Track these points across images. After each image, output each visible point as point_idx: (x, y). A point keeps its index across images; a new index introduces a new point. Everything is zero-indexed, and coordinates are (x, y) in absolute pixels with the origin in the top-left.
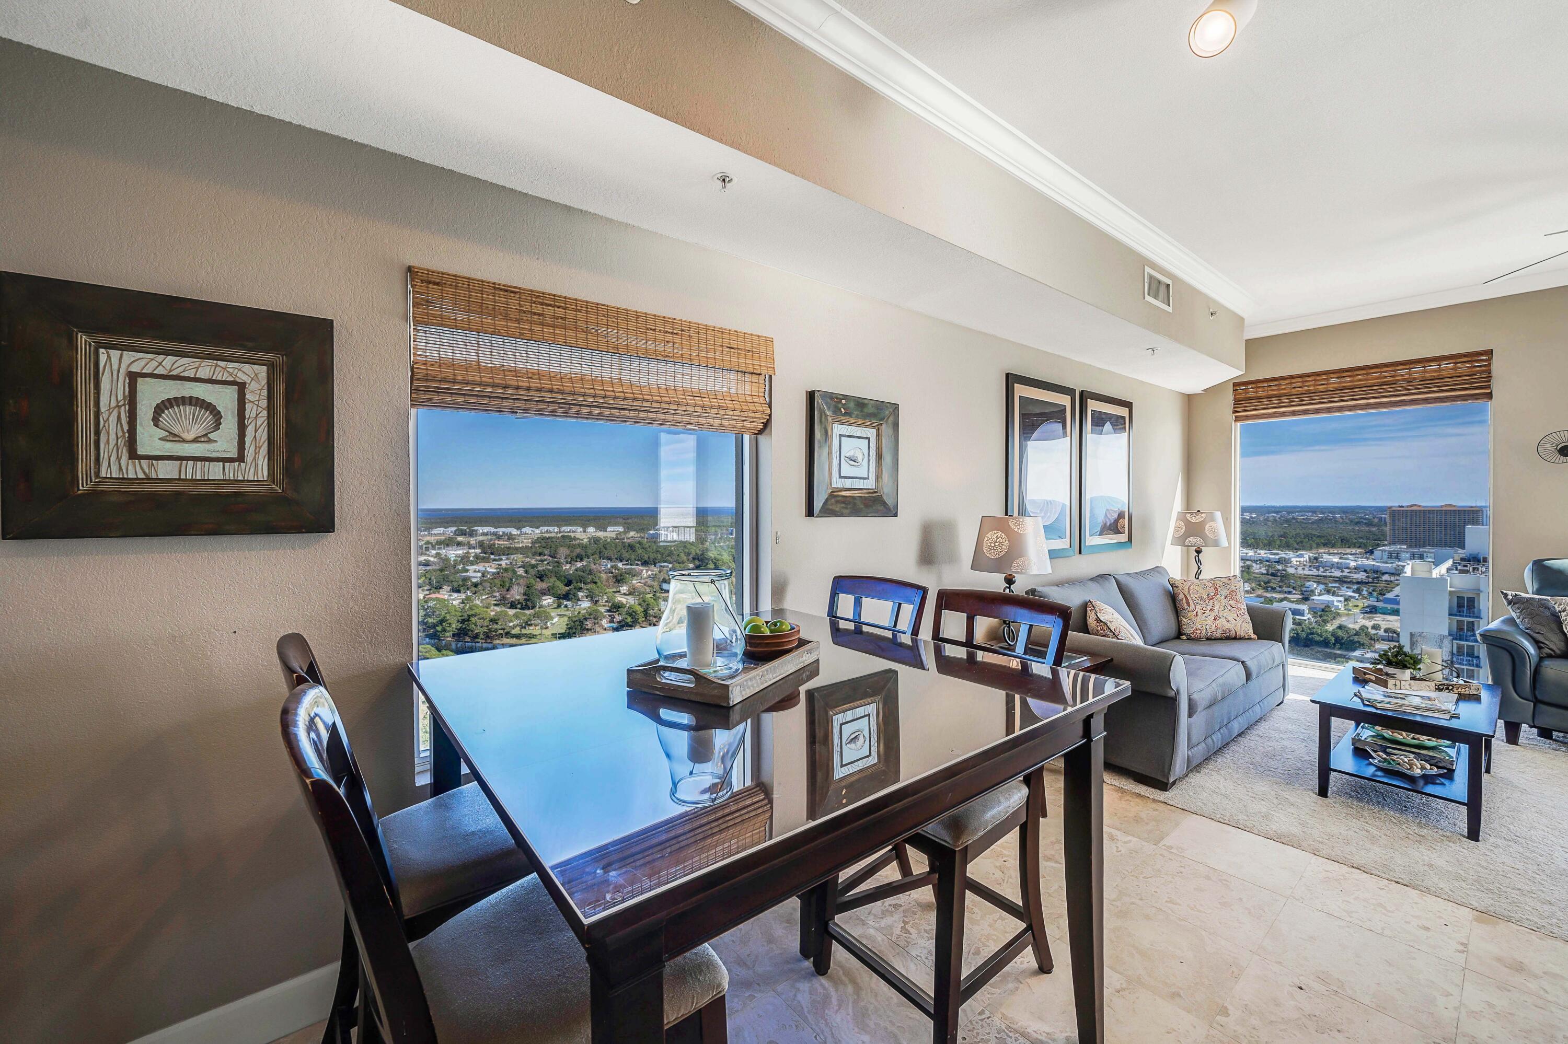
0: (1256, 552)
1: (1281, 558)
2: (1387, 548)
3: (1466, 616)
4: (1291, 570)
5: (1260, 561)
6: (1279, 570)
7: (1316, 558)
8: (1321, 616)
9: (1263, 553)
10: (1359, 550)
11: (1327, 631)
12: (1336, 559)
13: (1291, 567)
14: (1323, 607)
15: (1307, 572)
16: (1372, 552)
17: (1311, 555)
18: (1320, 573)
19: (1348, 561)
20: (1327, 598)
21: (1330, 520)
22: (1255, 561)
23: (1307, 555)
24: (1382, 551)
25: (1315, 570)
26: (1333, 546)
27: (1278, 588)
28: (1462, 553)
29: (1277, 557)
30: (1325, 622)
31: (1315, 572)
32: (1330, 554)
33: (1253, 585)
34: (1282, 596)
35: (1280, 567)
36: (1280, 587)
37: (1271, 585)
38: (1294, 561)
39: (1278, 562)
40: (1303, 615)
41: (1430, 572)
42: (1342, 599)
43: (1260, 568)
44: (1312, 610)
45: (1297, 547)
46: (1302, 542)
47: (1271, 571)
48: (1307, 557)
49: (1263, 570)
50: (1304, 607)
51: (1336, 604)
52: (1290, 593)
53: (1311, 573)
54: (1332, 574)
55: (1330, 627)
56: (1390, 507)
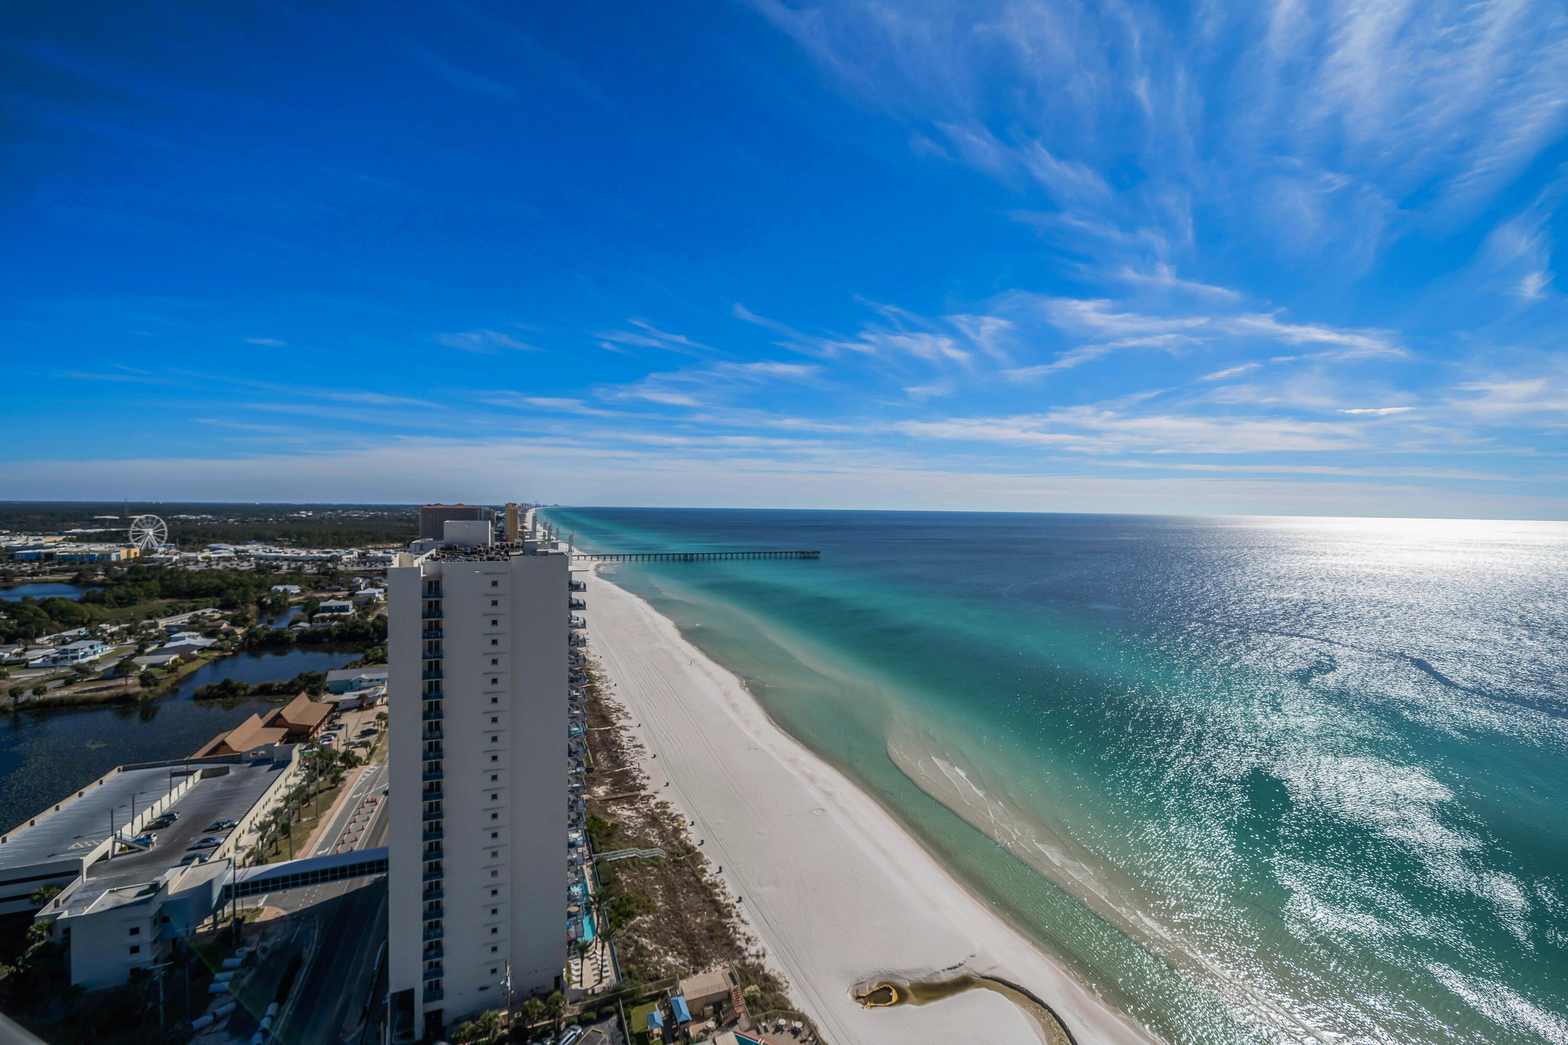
0: (308, 552)
1: (333, 556)
2: (419, 541)
3: (433, 597)
4: (341, 568)
5: (313, 560)
6: (329, 569)
7: (364, 554)
8: (363, 609)
9: (315, 553)
10: (399, 545)
11: (367, 623)
12: (380, 554)
13: (342, 564)
14: (366, 600)
15: (356, 568)
16: (408, 546)
17: (360, 551)
18: (367, 568)
19: (389, 555)
20: (370, 591)
21: (379, 517)
22: (307, 562)
23: (356, 552)
24: (415, 544)
25: (362, 566)
26: (380, 542)
27: (327, 588)
28: (441, 544)
29: (329, 555)
30: (367, 614)
31: (362, 568)
32: (376, 549)
33: (304, 586)
34: (330, 594)
35: (330, 565)
36: (330, 585)
37: (321, 584)
38: (345, 558)
39: (331, 560)
40: (347, 610)
41: (412, 562)
42: (382, 590)
43: (312, 568)
44: (355, 605)
45: (349, 544)
46: (352, 539)
47: (322, 570)
48: (356, 554)
49: (315, 570)
50: (349, 603)
51: (377, 595)
52: (338, 590)
53: (359, 569)
54: (377, 568)
55: (370, 619)
56: (422, 506)
